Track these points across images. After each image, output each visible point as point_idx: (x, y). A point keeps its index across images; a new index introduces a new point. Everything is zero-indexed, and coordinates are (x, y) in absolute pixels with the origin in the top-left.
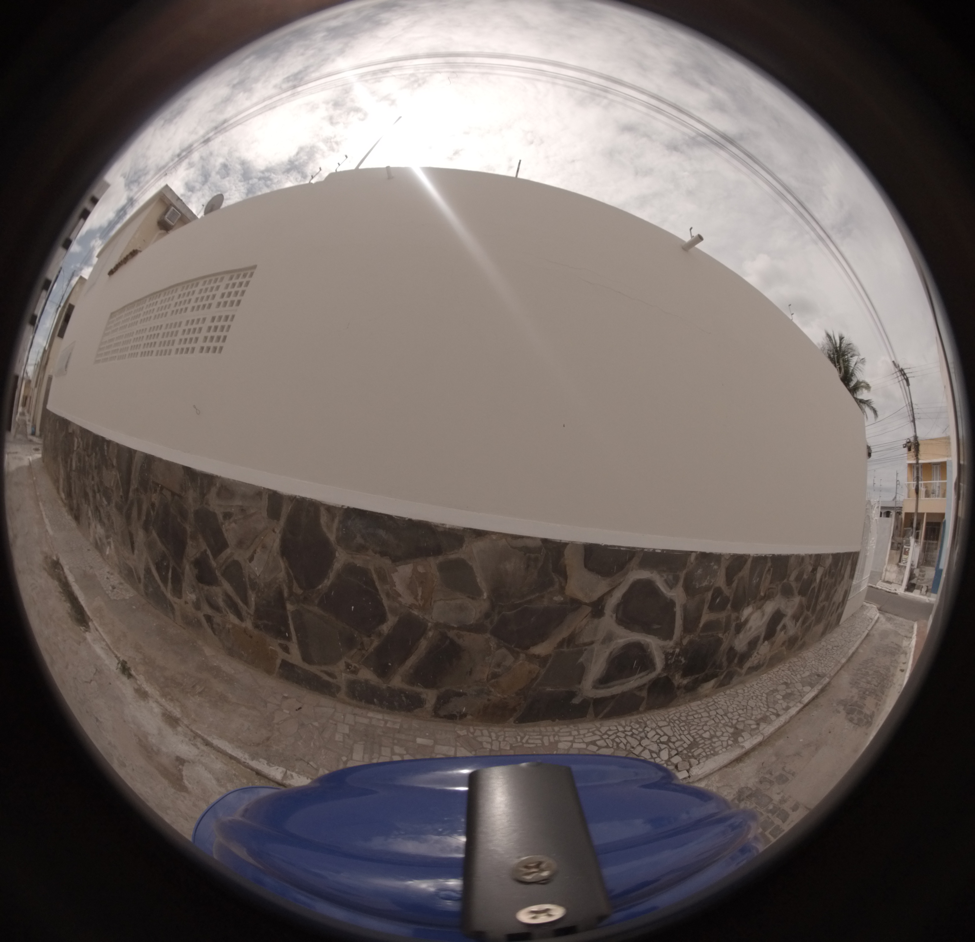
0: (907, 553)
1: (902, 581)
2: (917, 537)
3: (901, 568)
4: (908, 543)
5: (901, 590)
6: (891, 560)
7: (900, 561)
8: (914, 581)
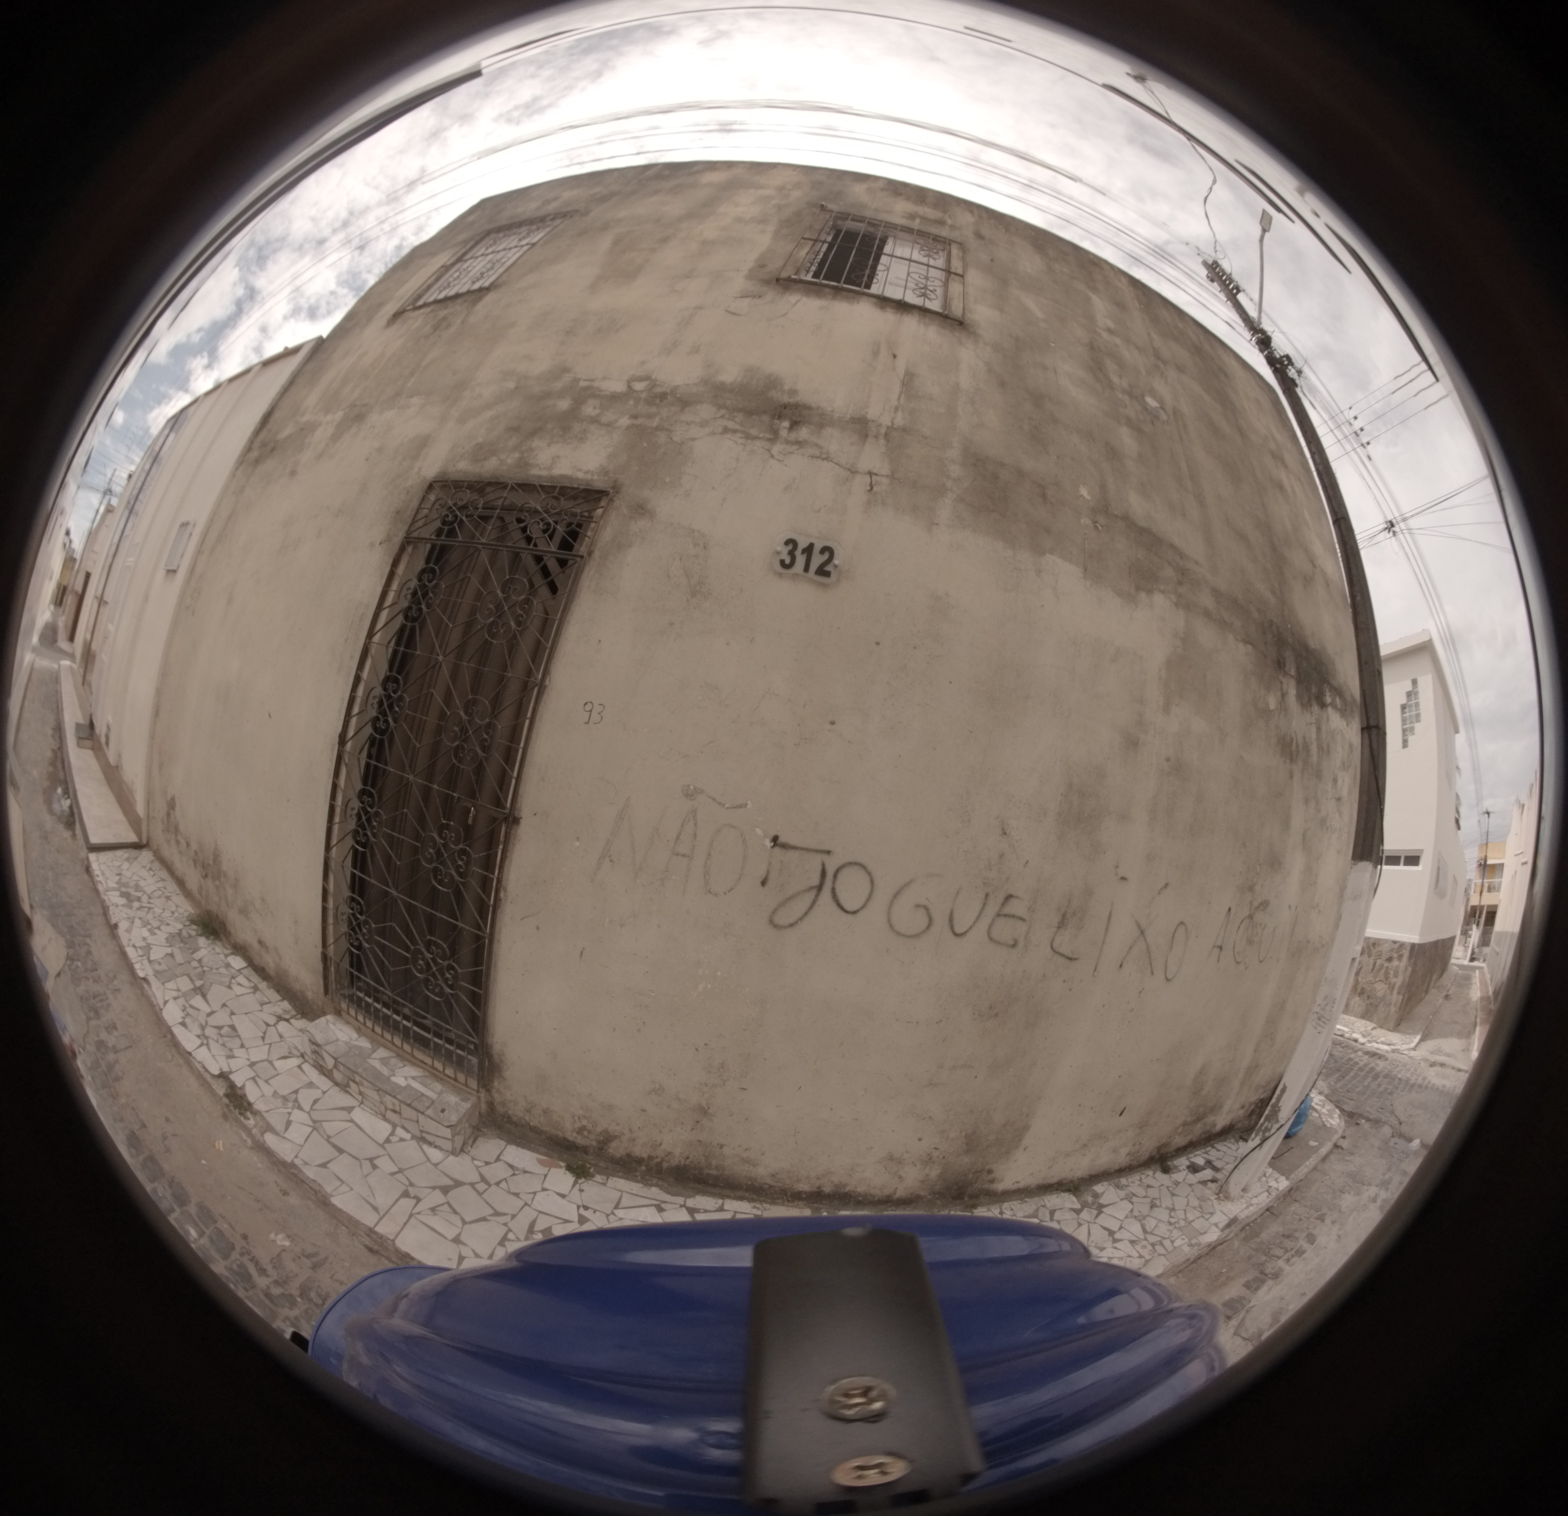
0: (1470, 937)
1: (1466, 957)
6: (1460, 943)
7: (1466, 943)
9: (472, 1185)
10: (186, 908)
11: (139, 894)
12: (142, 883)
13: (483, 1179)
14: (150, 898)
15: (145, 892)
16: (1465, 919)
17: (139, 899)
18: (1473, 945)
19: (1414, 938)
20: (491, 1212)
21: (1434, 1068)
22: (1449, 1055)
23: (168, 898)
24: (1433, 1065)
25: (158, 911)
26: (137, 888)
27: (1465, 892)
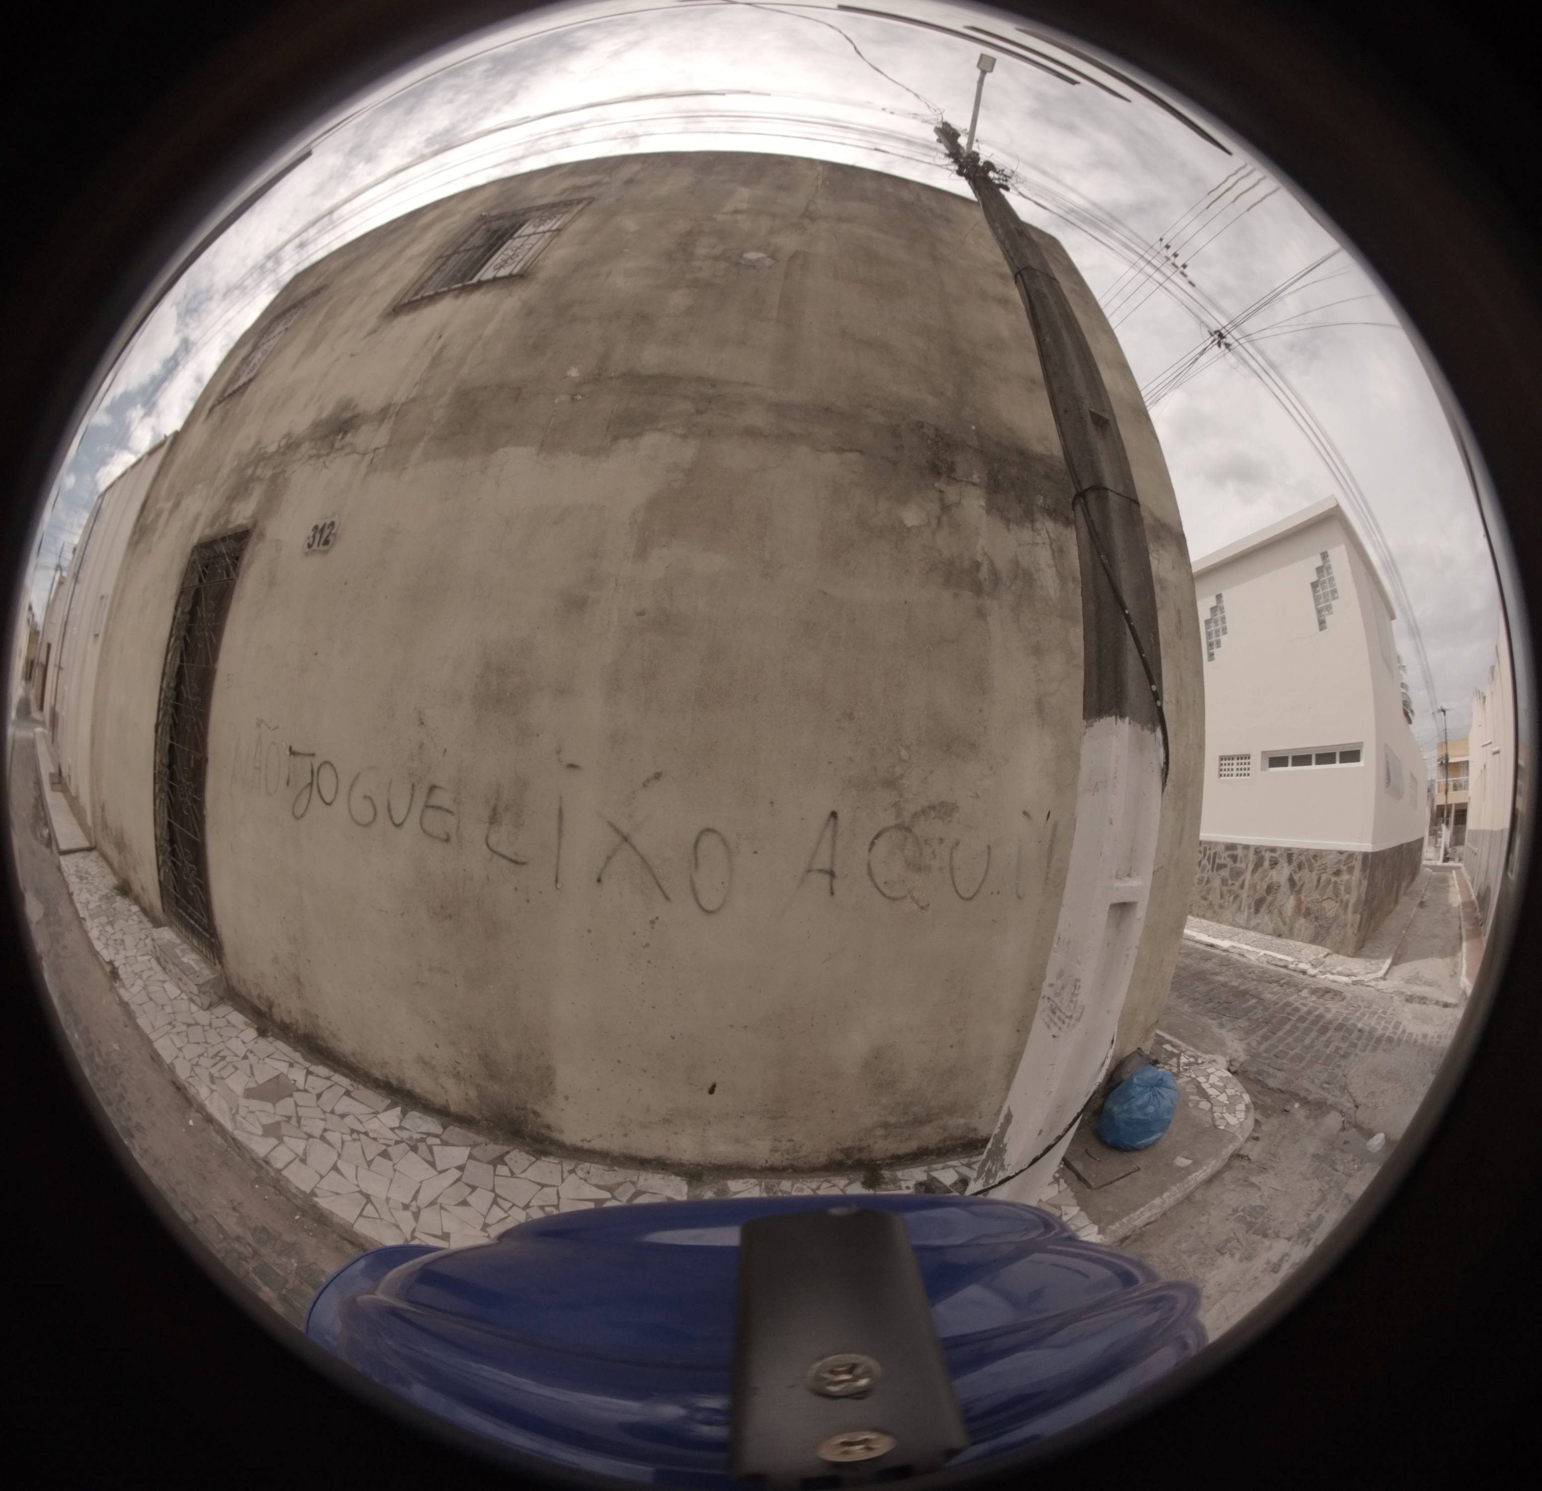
0: (1440, 837)
1: (1439, 857)
2: (1447, 824)
3: (1437, 848)
4: (1441, 829)
5: (1440, 863)
6: (1429, 843)
7: (1436, 843)
8: (1448, 856)
9: (203, 1026)
10: (113, 881)
11: (87, 876)
12: (90, 870)
13: (210, 1025)
14: (93, 877)
15: (90, 875)
16: (1432, 819)
17: (87, 878)
18: (1445, 845)
19: (1368, 847)
20: (204, 1040)
21: (1410, 1005)
22: (1430, 984)
23: (104, 877)
24: (1410, 999)
25: (97, 884)
26: (87, 872)
27: (1429, 791)
